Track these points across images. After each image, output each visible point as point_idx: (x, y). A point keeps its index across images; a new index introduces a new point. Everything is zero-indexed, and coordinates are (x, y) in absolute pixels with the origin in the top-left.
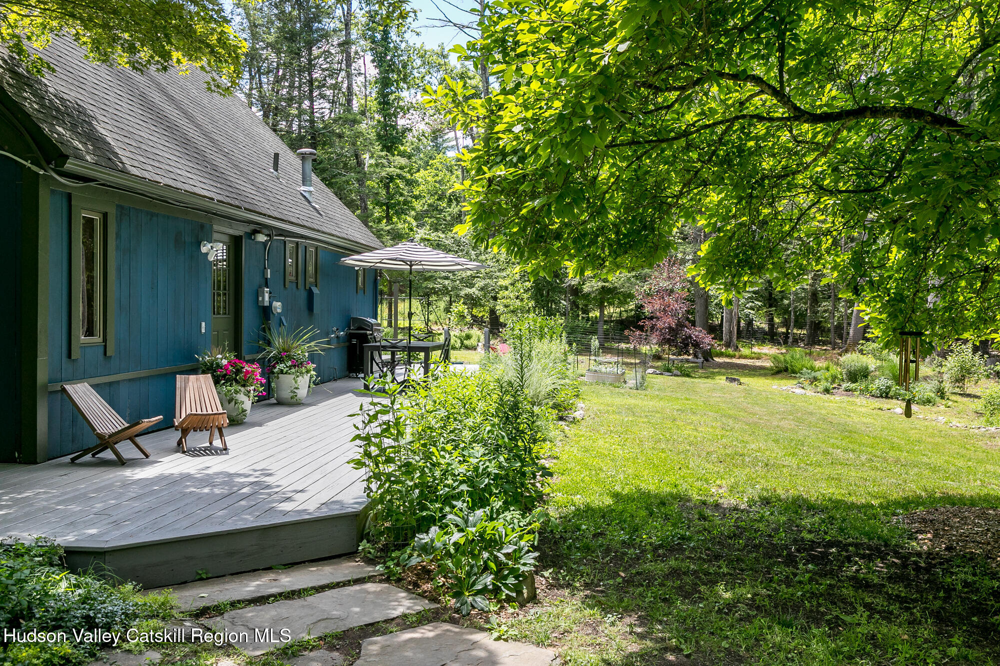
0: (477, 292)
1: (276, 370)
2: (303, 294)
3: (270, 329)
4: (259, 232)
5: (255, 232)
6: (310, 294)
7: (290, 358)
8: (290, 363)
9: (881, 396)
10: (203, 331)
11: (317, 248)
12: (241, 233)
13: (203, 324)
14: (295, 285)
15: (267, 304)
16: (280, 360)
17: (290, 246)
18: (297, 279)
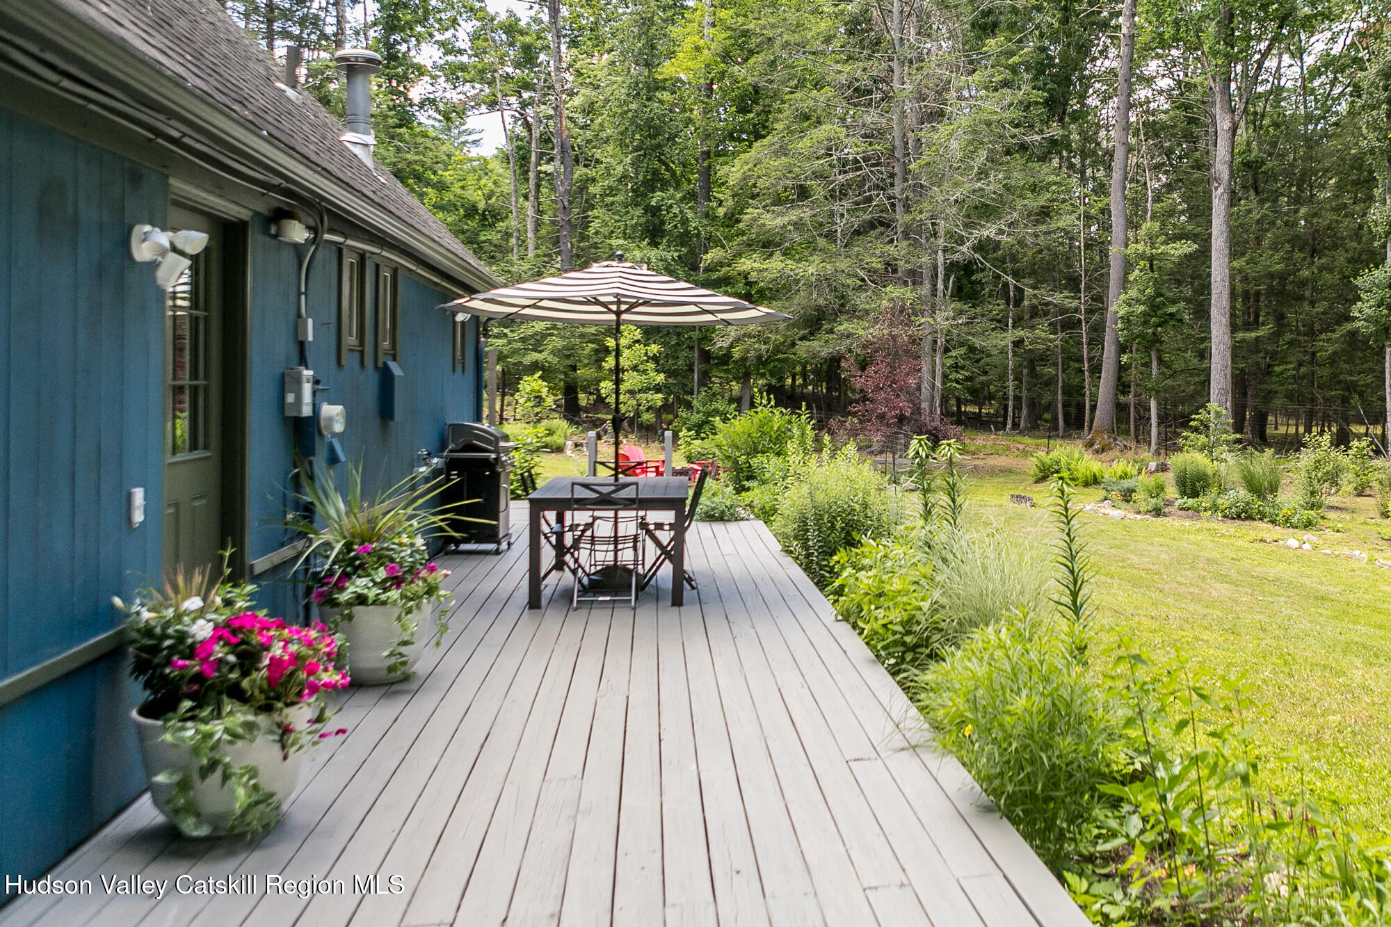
0: (550, 358)
1: (344, 597)
2: (371, 379)
3: (311, 478)
4: (290, 215)
5: (280, 215)
6: (386, 378)
7: (383, 558)
8: (381, 574)
9: (1239, 517)
10: (138, 517)
11: (395, 272)
12: (244, 214)
13: (139, 495)
14: (357, 355)
15: (307, 411)
16: (353, 566)
17: (349, 259)
18: (362, 343)
